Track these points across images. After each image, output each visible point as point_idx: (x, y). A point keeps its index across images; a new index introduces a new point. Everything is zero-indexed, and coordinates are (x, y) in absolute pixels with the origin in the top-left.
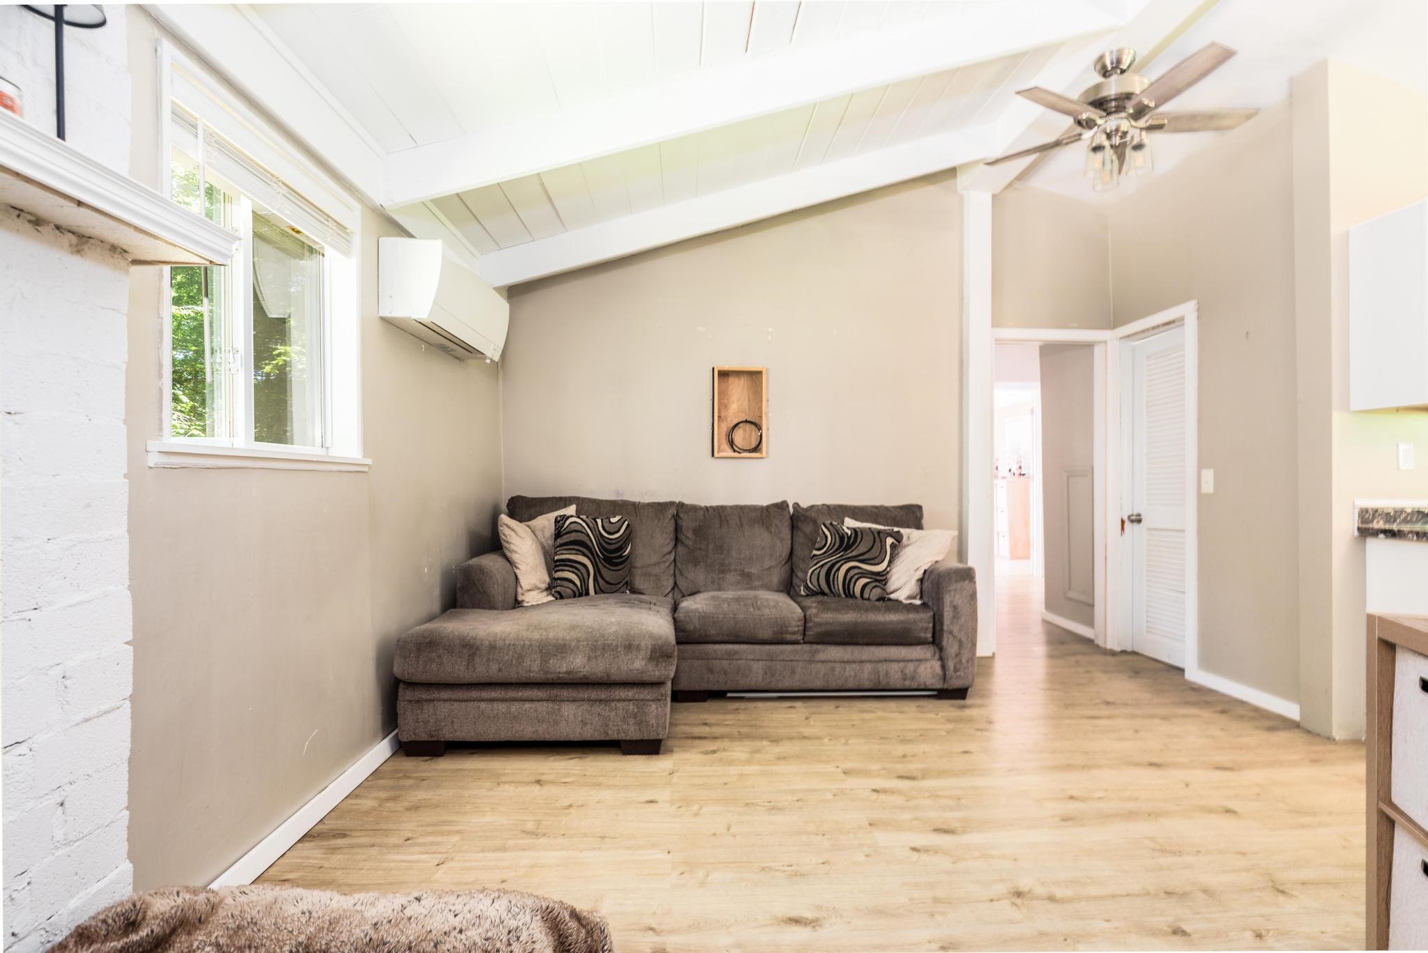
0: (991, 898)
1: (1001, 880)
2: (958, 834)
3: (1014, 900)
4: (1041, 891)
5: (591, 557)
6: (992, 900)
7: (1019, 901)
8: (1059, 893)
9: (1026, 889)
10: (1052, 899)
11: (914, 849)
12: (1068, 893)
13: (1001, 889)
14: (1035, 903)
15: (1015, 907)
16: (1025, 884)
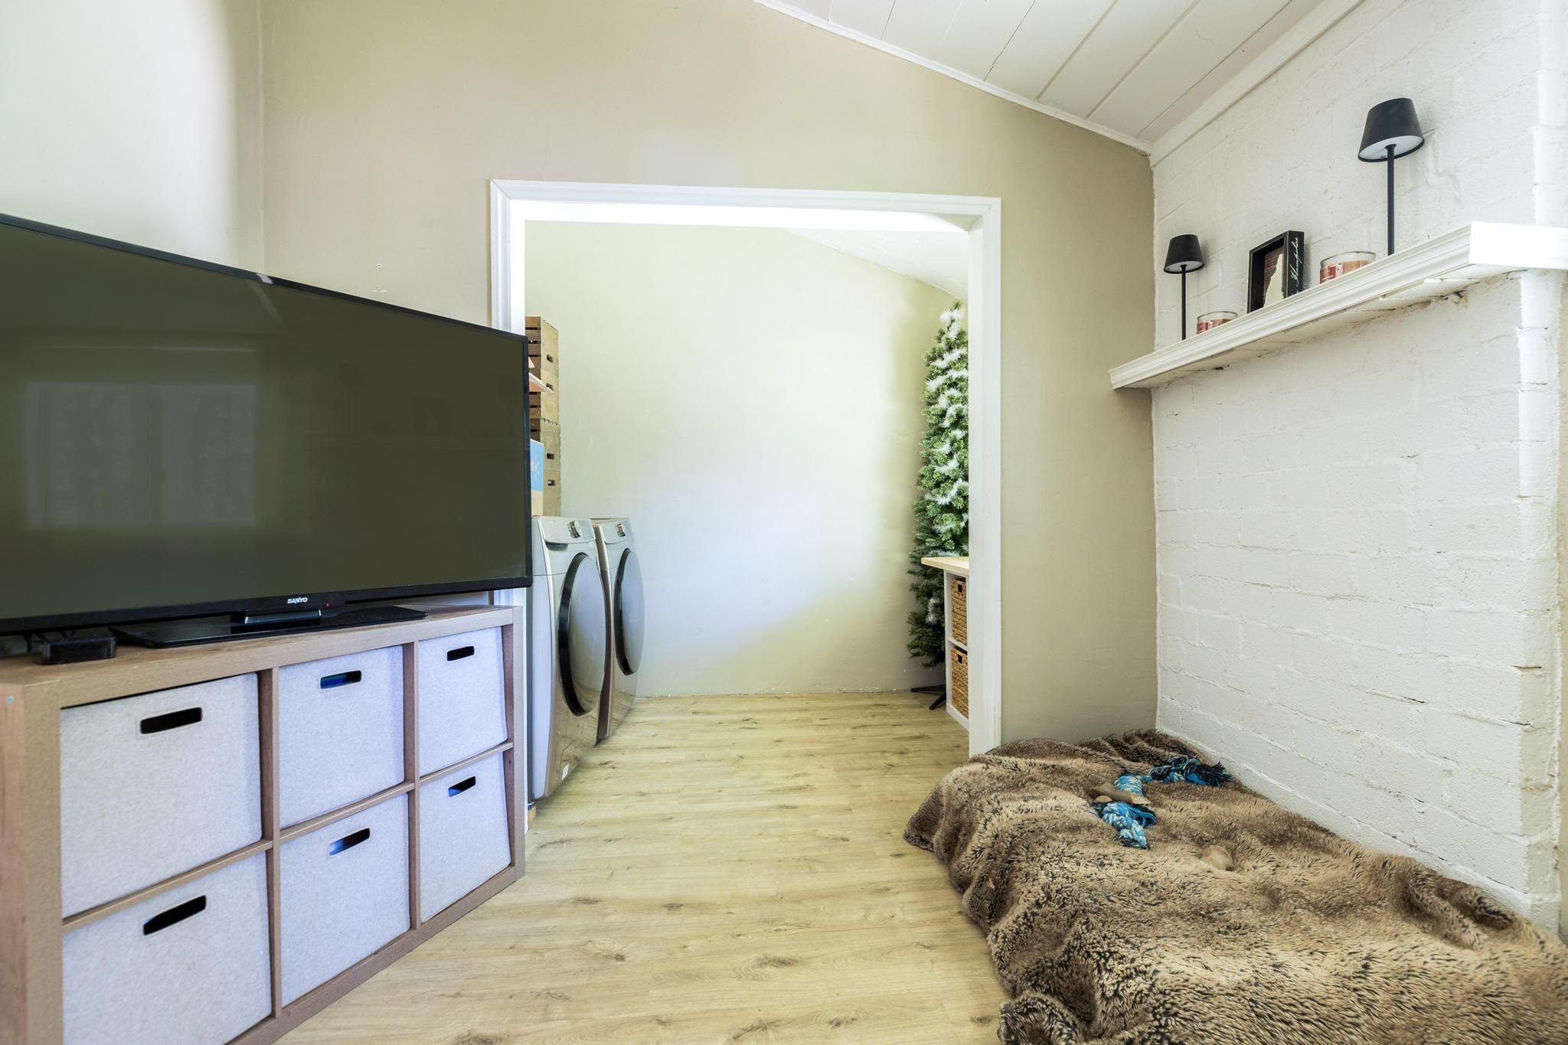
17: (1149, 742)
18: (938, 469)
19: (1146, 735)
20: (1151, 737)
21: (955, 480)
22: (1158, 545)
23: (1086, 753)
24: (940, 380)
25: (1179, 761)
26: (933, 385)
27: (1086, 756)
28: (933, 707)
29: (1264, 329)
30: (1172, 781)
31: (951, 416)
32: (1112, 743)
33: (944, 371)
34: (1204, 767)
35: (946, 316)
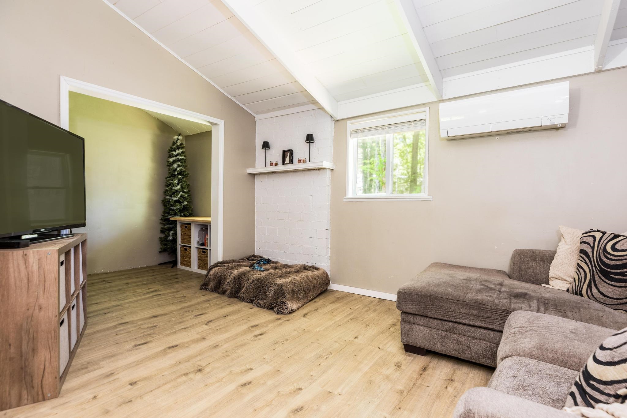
0: (210, 364)
1: (209, 373)
2: (239, 386)
3: (201, 367)
4: (191, 376)
5: (590, 266)
6: (209, 364)
7: (199, 368)
8: (184, 378)
9: (197, 373)
10: (186, 374)
11: (251, 369)
12: (179, 380)
13: (207, 370)
14: (193, 370)
15: (200, 365)
16: (199, 376)
17: (254, 257)
18: (173, 188)
19: (253, 256)
20: (254, 256)
21: (180, 192)
22: (256, 212)
23: (242, 261)
24: (174, 158)
25: (261, 260)
26: (171, 160)
27: (242, 262)
28: (172, 267)
29: (282, 169)
30: (261, 264)
31: (178, 171)
32: (246, 258)
33: (176, 156)
34: (266, 260)
35: (176, 137)
